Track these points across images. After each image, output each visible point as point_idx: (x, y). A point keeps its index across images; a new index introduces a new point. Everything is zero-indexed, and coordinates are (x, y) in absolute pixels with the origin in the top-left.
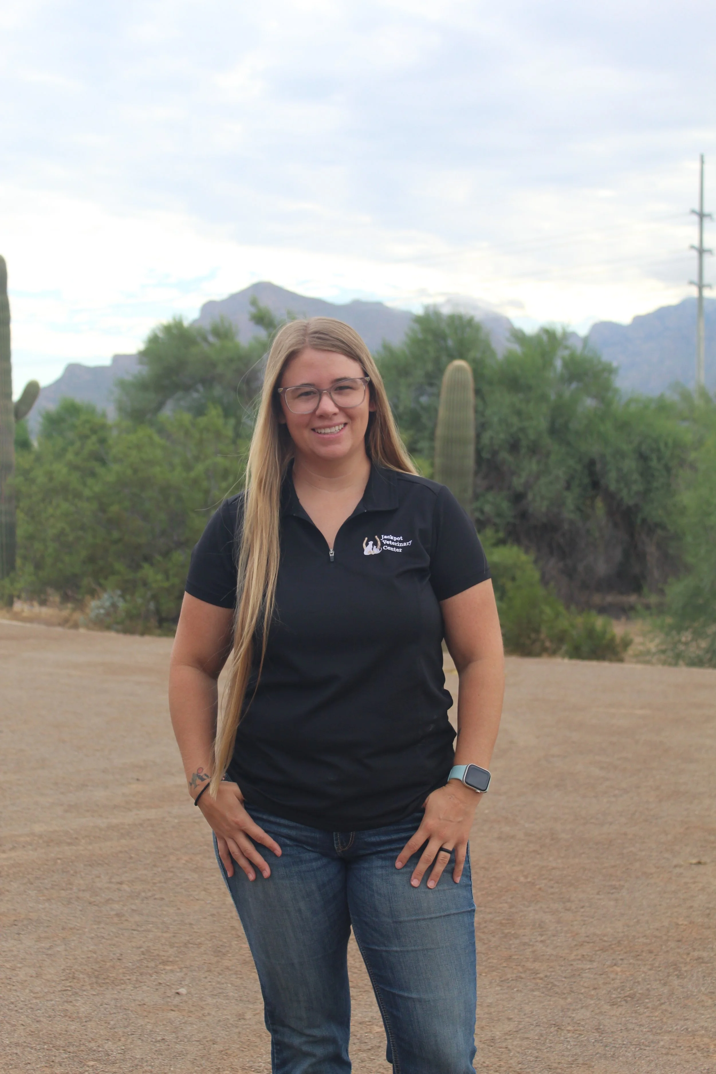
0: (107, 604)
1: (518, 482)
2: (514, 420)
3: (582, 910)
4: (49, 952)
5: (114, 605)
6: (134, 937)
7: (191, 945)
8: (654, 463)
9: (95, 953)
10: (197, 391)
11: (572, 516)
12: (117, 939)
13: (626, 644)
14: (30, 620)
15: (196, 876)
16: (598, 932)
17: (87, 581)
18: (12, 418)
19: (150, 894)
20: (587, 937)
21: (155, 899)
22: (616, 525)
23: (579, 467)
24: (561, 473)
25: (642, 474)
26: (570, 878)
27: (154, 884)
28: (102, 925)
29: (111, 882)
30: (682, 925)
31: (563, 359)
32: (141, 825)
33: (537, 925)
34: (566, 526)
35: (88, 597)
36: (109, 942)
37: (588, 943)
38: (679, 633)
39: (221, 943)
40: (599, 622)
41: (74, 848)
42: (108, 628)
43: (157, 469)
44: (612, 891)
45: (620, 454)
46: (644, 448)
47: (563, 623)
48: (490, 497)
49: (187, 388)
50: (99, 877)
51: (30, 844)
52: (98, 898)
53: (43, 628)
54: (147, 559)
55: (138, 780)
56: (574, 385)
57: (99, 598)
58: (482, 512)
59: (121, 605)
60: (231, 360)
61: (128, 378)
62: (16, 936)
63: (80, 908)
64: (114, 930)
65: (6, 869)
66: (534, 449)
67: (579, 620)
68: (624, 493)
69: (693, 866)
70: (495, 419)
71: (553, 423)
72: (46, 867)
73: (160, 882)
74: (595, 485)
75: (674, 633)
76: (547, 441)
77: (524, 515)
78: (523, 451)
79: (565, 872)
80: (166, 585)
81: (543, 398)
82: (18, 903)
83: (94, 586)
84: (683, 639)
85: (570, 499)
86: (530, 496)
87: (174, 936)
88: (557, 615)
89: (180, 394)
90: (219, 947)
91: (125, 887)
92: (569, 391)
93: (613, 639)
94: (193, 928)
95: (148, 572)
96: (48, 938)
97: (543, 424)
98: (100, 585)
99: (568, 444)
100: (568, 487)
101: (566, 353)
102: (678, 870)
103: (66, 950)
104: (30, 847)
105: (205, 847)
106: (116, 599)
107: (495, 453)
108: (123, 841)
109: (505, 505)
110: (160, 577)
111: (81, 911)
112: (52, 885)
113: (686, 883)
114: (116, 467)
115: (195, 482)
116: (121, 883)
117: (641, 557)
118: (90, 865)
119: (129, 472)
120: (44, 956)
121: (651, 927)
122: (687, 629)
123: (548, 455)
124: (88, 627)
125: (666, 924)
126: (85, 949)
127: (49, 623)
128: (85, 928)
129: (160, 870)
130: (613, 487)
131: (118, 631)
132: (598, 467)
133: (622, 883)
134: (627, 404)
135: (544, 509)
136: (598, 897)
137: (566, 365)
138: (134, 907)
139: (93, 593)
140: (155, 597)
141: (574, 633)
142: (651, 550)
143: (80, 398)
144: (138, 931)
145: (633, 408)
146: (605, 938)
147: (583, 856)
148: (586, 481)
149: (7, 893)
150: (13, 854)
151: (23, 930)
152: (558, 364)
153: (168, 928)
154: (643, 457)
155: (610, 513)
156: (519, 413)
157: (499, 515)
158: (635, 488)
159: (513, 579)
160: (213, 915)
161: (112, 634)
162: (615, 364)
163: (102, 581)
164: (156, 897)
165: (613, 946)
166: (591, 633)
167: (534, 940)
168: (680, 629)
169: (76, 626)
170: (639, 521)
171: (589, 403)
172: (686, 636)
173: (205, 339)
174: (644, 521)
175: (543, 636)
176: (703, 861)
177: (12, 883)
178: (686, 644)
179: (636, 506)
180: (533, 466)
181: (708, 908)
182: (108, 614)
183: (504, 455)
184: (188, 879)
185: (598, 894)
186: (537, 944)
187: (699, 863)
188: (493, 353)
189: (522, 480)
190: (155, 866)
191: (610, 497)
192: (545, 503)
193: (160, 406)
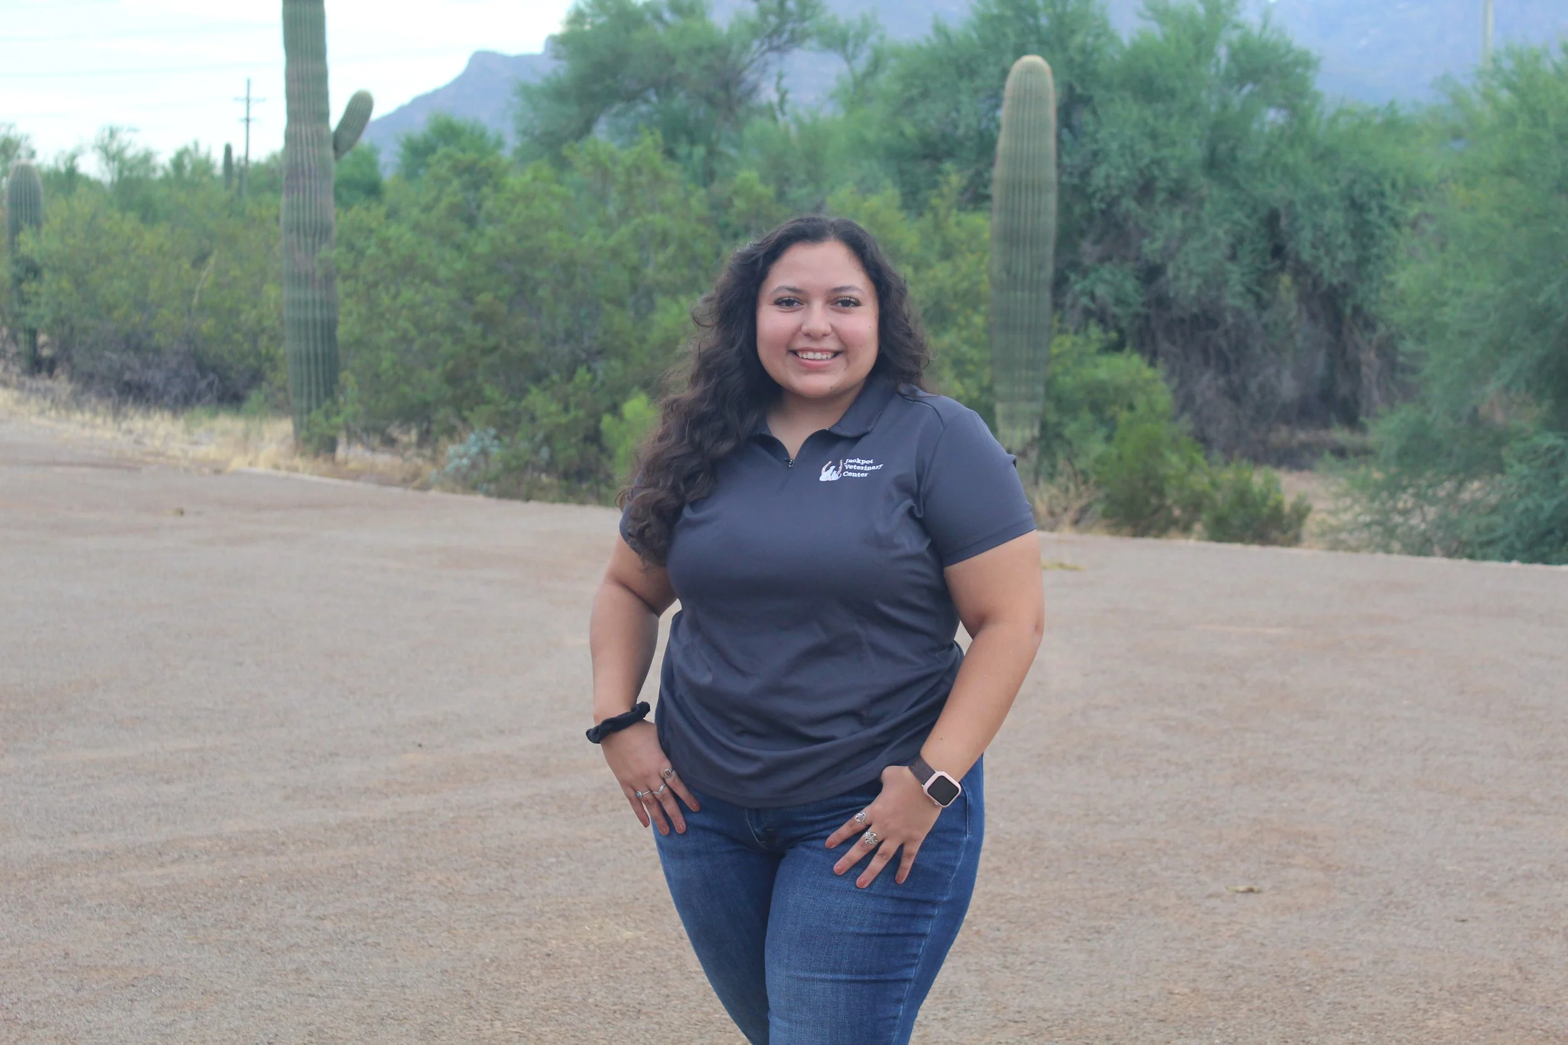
0: (474, 450)
1: (1151, 248)
2: (1146, 147)
3: (1030, 968)
4: (168, 1031)
5: (484, 452)
6: (308, 1008)
7: (390, 1021)
8: (1373, 216)
9: (237, 1033)
10: (647, 101)
11: (1238, 303)
12: (279, 1010)
13: (1301, 513)
14: (355, 476)
15: (443, 906)
16: (1039, 1005)
17: (443, 414)
18: (330, 152)
19: (360, 936)
20: (1019, 1012)
21: (365, 945)
22: (1313, 317)
23: (1251, 224)
24: (1221, 233)
25: (1353, 235)
26: (1034, 914)
27: (375, 919)
28: (266, 987)
29: (308, 916)
30: (1178, 994)
31: (1230, 45)
32: (393, 821)
33: (947, 992)
34: (1230, 319)
35: (444, 440)
36: (266, 1015)
37: (1016, 1022)
38: (1392, 496)
39: (437, 1018)
40: (1258, 478)
41: (274, 858)
42: (474, 488)
43: (553, 235)
44: (1090, 937)
45: (1318, 201)
46: (1357, 191)
47: (1200, 481)
48: (1106, 272)
49: (631, 97)
50: (294, 907)
51: (207, 853)
52: (278, 942)
53: (372, 487)
54: (539, 377)
55: (420, 745)
56: (1247, 89)
57: (462, 441)
58: (1093, 297)
59: (495, 451)
60: (699, 51)
61: (536, 82)
62: (127, 1004)
63: (243, 958)
64: (281, 995)
65: (154, 893)
66: (1177, 194)
67: (1227, 475)
68: (1325, 264)
69: (1239, 895)
70: (1114, 146)
71: (1213, 151)
72: (217, 890)
73: (384, 916)
74: (1278, 251)
75: (1384, 495)
76: (1201, 183)
77: (1161, 302)
78: (1161, 197)
79: (1029, 905)
80: (564, 420)
81: (1193, 109)
82: (152, 949)
83: (454, 421)
84: (1400, 505)
85: (1236, 275)
86: (1170, 272)
87: (370, 1006)
88: (1192, 466)
89: (618, 106)
90: (432, 1025)
91: (328, 925)
92: (1237, 98)
93: (1277, 509)
94: (405, 993)
95: (537, 400)
96: (175, 1008)
97: (1196, 151)
98: (464, 420)
99: (1236, 185)
100: (1233, 257)
101: (1235, 36)
102: (1210, 903)
103: (195, 1028)
104: (206, 858)
105: (479, 859)
106: (488, 442)
107: (1114, 202)
108: (355, 849)
109: (1130, 285)
110: (554, 407)
111: (244, 963)
112: (216, 920)
113: (1215, 924)
114: (491, 231)
115: (616, 253)
116: (321, 918)
117: (1353, 369)
118: (287, 888)
119: (511, 239)
120: (158, 1037)
121: (1128, 997)
122: (1404, 489)
123: (1201, 202)
124: (444, 488)
125: (1152, 993)
126: (225, 1025)
127: (384, 481)
128: (239, 992)
129: (392, 896)
130: (1306, 256)
131: (488, 494)
132: (1283, 222)
133: (1112, 923)
134: (1334, 120)
135: (1193, 292)
136: (1065, 946)
137: (1233, 56)
138: (327, 958)
139: (451, 432)
140: (548, 440)
141: (1218, 497)
142: (1369, 357)
143: (464, 115)
144: (318, 997)
145: (1343, 125)
146: (1046, 1016)
147: (1070, 877)
148: (1263, 244)
149: (142, 932)
150: (174, 869)
151: (142, 994)
152: (1222, 52)
153: (366, 992)
154: (1356, 206)
155: (1305, 298)
156: (1153, 136)
157: (1119, 301)
158: (1341, 257)
159: (1131, 407)
160: (444, 972)
161: (480, 498)
162: (1315, 53)
163: (466, 413)
164: (369, 941)
165: (1054, 1028)
166: (1242, 498)
167: (931, 1017)
168: (1394, 487)
169: (425, 487)
170: (1348, 311)
171: (1273, 117)
172: (1405, 500)
173: (658, 17)
174: (1357, 310)
175: (1169, 502)
176: (1256, 888)
177: (155, 917)
178: (1405, 513)
179: (1344, 285)
180: (1174, 222)
181: (1232, 967)
182: (474, 466)
183: (1128, 204)
184: (429, 912)
185: (1066, 941)
186: (934, 1023)
187: (1251, 890)
188: (1112, 38)
189: (1158, 245)
190: (387, 889)
191: (1301, 270)
192: (1196, 282)
193: (586, 128)
